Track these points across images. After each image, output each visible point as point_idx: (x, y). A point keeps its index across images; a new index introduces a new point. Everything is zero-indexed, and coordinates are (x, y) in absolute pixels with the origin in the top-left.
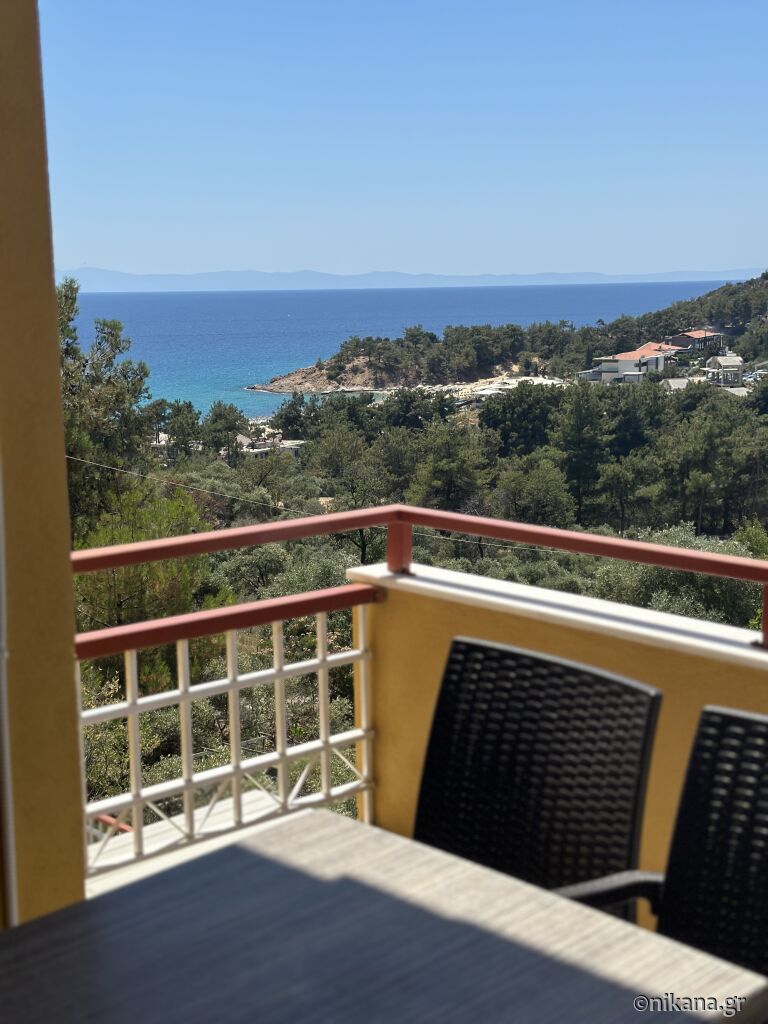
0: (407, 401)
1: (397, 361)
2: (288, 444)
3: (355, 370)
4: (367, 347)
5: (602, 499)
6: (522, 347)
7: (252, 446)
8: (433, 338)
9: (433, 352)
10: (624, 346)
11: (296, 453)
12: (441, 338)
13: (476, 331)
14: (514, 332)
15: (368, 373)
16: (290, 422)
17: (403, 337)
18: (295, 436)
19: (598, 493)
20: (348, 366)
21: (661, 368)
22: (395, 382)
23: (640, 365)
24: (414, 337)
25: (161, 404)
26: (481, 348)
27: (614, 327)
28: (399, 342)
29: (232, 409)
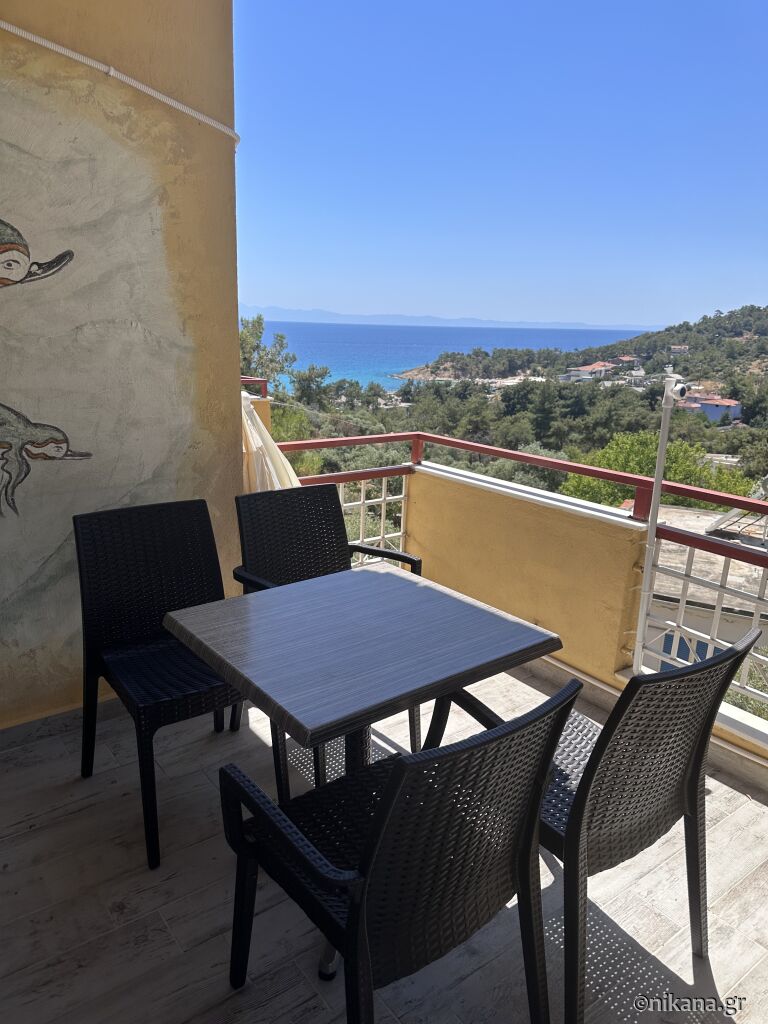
0: (466, 386)
1: (467, 365)
2: (403, 405)
3: (445, 369)
4: (452, 357)
5: (552, 440)
6: (533, 361)
7: (386, 404)
8: (487, 354)
9: (486, 362)
10: (585, 363)
11: (408, 409)
12: (491, 354)
13: (510, 351)
14: (529, 353)
15: (451, 371)
16: (406, 394)
17: (471, 353)
18: (408, 401)
19: (550, 437)
20: (442, 367)
21: (603, 375)
22: (464, 375)
23: (591, 373)
24: (477, 353)
25: (344, 381)
26: (511, 361)
27: (584, 352)
28: (469, 356)
29: (378, 386)
